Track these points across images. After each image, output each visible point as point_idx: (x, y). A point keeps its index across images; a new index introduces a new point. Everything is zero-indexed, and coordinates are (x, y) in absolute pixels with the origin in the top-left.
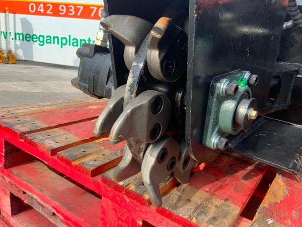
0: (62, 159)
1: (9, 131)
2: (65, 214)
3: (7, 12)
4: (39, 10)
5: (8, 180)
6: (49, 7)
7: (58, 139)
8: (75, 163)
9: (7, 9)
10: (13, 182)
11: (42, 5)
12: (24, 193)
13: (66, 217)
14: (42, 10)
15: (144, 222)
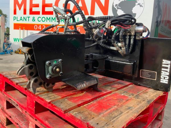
0: (19, 86)
1: (6, 78)
2: (20, 104)
3: (24, 30)
4: (39, 28)
5: (6, 95)
6: (44, 26)
7: (20, 81)
8: (21, 87)
9: (24, 28)
10: (7, 96)
11: (40, 26)
12: (10, 99)
13: (20, 105)
14: (40, 28)
15: (35, 101)
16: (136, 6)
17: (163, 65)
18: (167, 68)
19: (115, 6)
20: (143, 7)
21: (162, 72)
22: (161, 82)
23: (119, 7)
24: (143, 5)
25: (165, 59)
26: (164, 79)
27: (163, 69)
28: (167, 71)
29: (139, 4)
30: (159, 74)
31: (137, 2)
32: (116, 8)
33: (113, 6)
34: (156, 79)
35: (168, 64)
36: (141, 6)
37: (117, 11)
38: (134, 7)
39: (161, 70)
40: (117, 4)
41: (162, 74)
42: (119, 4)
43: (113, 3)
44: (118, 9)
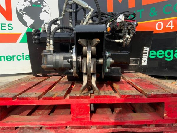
0: (46, 98)
8: (53, 97)
16: (42, 12)
17: (144, 52)
18: (146, 53)
19: (20, 11)
20: (50, 13)
21: (143, 57)
22: (142, 65)
23: (25, 13)
24: (49, 12)
25: (145, 47)
26: (144, 62)
27: (144, 55)
28: (146, 56)
29: (45, 11)
30: (141, 59)
31: (43, 9)
32: (22, 13)
33: (17, 11)
34: (138, 64)
35: (147, 50)
36: (47, 13)
37: (23, 16)
38: (41, 14)
39: (142, 56)
40: (22, 9)
41: (143, 59)
42: (23, 9)
43: (17, 7)
44: (24, 14)
